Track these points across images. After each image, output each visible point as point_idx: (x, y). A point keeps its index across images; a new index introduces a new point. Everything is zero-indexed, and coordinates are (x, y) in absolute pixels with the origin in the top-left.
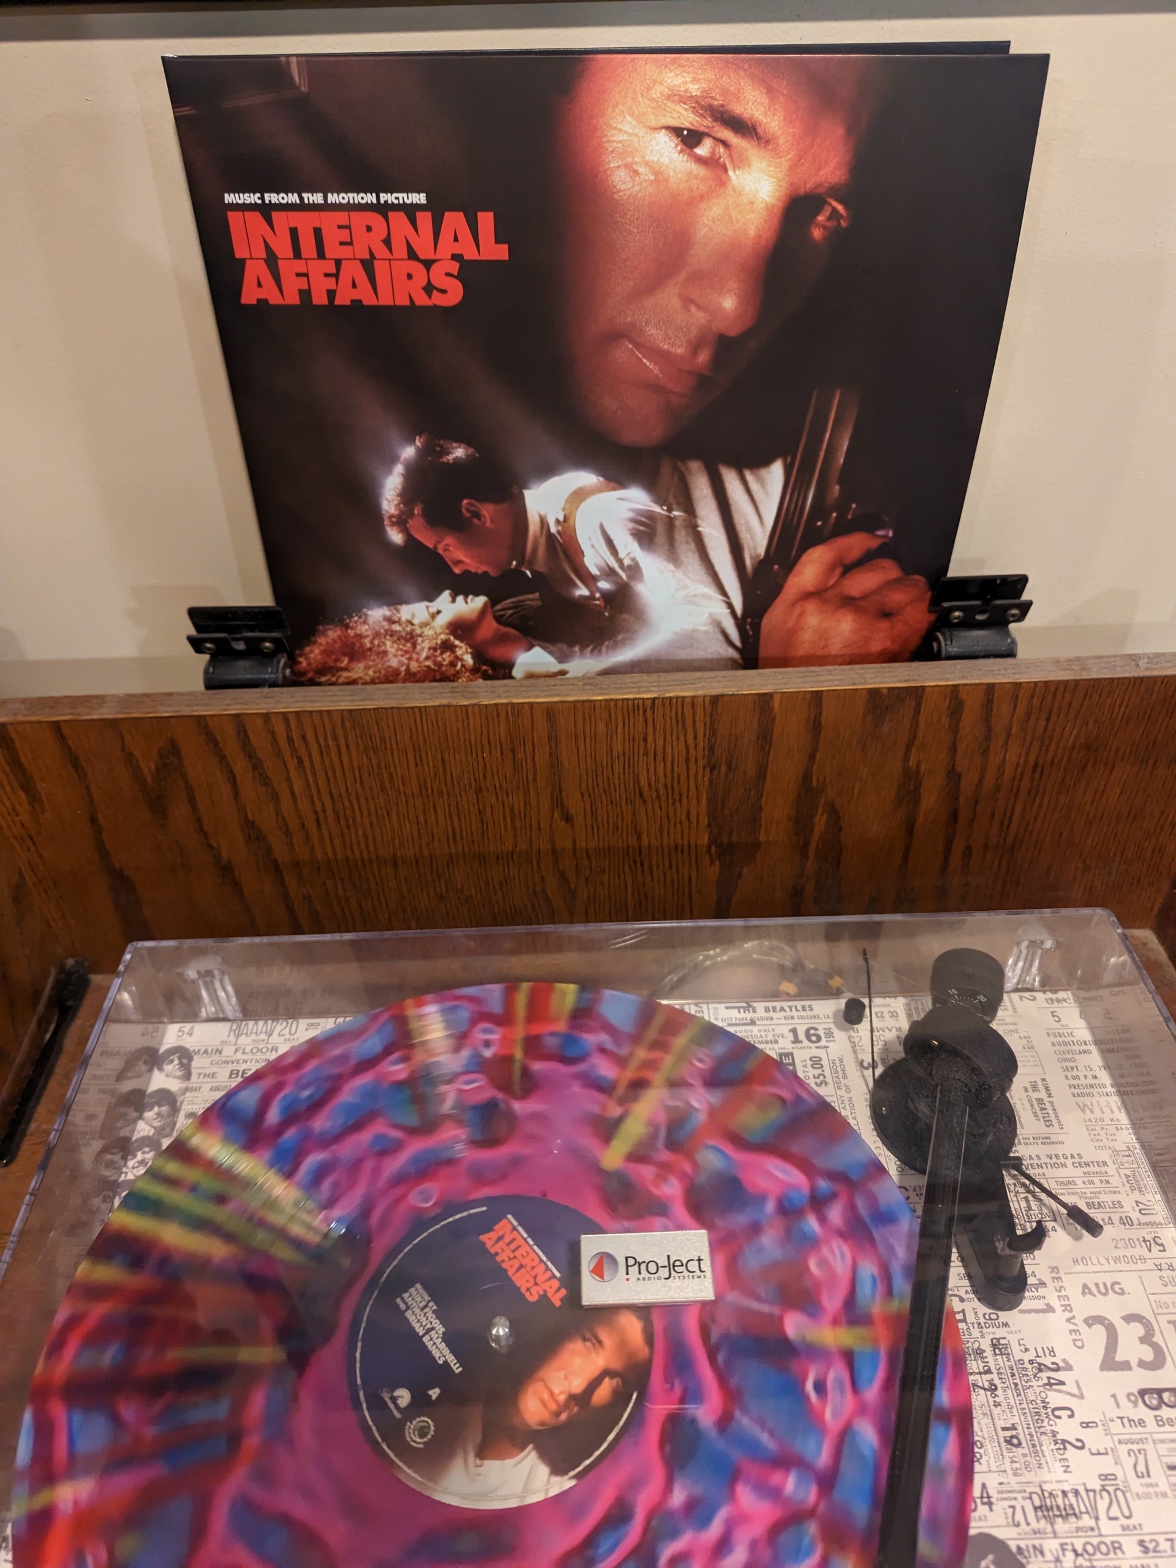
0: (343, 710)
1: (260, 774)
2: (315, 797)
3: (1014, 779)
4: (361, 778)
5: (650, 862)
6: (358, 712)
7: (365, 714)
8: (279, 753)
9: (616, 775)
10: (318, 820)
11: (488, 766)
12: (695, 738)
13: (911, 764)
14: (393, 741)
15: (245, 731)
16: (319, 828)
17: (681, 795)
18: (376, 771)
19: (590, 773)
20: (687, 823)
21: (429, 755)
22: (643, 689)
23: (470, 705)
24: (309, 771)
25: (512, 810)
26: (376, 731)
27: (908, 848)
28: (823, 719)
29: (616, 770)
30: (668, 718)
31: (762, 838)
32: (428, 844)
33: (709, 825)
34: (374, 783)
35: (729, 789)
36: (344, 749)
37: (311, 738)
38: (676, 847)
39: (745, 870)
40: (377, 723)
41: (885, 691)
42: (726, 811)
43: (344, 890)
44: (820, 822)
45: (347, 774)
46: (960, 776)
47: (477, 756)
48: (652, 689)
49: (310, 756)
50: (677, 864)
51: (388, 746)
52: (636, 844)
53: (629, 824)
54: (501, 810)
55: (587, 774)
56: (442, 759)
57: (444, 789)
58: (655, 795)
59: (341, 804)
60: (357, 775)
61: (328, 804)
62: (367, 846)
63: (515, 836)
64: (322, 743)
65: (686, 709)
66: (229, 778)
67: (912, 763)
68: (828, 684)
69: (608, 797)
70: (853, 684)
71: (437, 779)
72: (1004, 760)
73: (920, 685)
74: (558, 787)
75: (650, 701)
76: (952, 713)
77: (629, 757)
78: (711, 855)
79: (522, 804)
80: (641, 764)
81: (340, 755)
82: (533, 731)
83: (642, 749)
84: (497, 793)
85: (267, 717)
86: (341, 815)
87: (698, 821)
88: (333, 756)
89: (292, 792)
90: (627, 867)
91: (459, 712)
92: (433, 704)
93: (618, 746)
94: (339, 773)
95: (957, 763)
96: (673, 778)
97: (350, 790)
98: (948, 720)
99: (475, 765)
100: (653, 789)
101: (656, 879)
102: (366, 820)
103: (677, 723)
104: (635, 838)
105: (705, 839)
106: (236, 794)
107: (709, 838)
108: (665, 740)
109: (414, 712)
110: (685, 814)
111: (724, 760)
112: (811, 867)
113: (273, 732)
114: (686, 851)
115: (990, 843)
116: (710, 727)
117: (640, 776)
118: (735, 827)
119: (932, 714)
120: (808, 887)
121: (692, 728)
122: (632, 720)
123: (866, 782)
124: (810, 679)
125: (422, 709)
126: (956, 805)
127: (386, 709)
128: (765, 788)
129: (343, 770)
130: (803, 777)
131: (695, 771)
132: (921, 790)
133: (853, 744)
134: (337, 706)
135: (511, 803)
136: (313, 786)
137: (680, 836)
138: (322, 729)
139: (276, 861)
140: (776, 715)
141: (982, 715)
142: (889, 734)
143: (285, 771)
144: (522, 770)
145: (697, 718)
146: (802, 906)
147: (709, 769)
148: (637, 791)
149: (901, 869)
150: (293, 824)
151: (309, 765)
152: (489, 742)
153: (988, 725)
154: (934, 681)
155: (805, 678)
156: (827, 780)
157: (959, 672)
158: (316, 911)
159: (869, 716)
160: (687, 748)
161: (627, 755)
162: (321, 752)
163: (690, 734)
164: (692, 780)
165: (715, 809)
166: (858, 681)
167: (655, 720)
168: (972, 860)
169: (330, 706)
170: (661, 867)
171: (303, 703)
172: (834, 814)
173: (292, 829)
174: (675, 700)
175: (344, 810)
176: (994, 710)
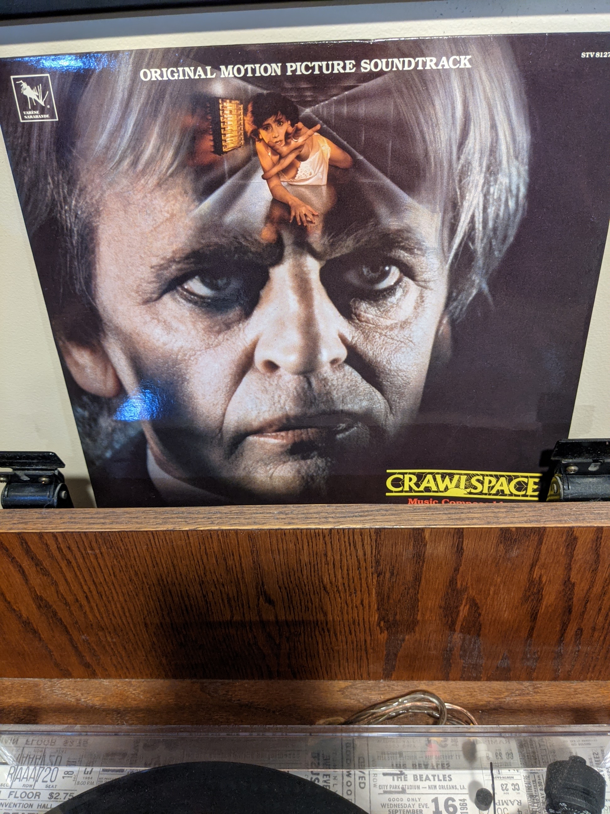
0: (95, 532)
1: (41, 569)
2: (83, 583)
4: (114, 573)
5: (335, 630)
6: (107, 534)
7: (112, 535)
8: (52, 556)
9: (305, 577)
10: (87, 597)
11: (207, 567)
12: (365, 555)
13: (535, 576)
14: (135, 551)
15: (26, 543)
16: (89, 602)
17: (355, 590)
18: (124, 569)
19: (285, 575)
20: (362, 608)
21: (163, 561)
22: (323, 520)
23: (189, 530)
24: (76, 569)
25: (228, 595)
26: (121, 545)
27: (532, 629)
28: (464, 547)
29: (305, 572)
30: (343, 543)
31: (419, 617)
32: (168, 614)
33: (378, 609)
34: (124, 577)
35: (393, 587)
36: (99, 555)
37: (74, 548)
38: (354, 622)
39: (407, 637)
40: (122, 540)
41: (514, 529)
42: (391, 601)
43: (112, 638)
44: (464, 610)
45: (104, 571)
46: (574, 585)
47: (198, 561)
48: (330, 520)
49: (75, 559)
50: (355, 631)
51: (132, 555)
52: (323, 618)
53: (317, 605)
54: (220, 595)
55: (282, 575)
56: (172, 563)
57: (176, 582)
58: (336, 589)
59: (102, 589)
60: (112, 572)
61: (93, 587)
62: (124, 613)
63: (232, 611)
64: (84, 552)
65: (356, 537)
66: (19, 570)
67: (536, 575)
68: (467, 522)
69: (300, 589)
70: (489, 523)
71: (170, 575)
73: (542, 526)
74: (261, 582)
75: (328, 531)
76: (568, 545)
77: (314, 565)
78: (381, 628)
79: (235, 591)
80: (323, 570)
81: (97, 559)
82: (239, 547)
83: (323, 560)
84: (215, 585)
85: (41, 535)
86: (103, 594)
87: (370, 606)
88: (92, 560)
89: (66, 580)
90: (317, 633)
91: (182, 534)
92: (162, 529)
93: (305, 558)
94: (97, 570)
95: (571, 576)
96: (349, 579)
97: (107, 580)
98: (565, 548)
99: (197, 567)
100: (334, 586)
101: (340, 640)
102: (122, 599)
103: (350, 545)
104: (322, 615)
105: (376, 617)
106: (26, 580)
107: (379, 617)
108: (341, 555)
109: (148, 534)
110: (359, 602)
111: (388, 569)
112: (457, 637)
113: (46, 544)
114: (361, 624)
115: (597, 627)
116: (376, 549)
117: (323, 577)
118: (398, 611)
119: (552, 545)
120: (455, 649)
121: (361, 549)
122: (314, 543)
123: (499, 586)
124: (454, 516)
125: (154, 532)
126: (570, 603)
127: (127, 532)
128: (421, 588)
129: (100, 567)
130: (450, 582)
131: (365, 575)
132: (543, 593)
133: (489, 563)
134: (91, 528)
135: (226, 590)
136: (80, 577)
137: (356, 615)
138: (82, 543)
139: (61, 619)
140: (427, 542)
141: (592, 547)
142: (517, 557)
143: (58, 567)
144: (233, 572)
145: (365, 542)
146: (451, 661)
147: (376, 575)
148: (321, 587)
149: (527, 640)
150: (70, 599)
151: (75, 564)
152: (207, 554)
153: (597, 553)
154: (554, 524)
155: (449, 516)
156: (469, 584)
157: (574, 515)
158: (94, 649)
159: (501, 546)
160: (359, 561)
161: (312, 564)
162: (83, 557)
163: (360, 553)
164: (363, 581)
165: (382, 599)
166: (492, 521)
167: (333, 543)
168: (583, 636)
169: (87, 529)
170: (343, 633)
171: (68, 524)
172: (474, 605)
173: (70, 602)
174: (347, 530)
175: (105, 592)
176: (603, 544)
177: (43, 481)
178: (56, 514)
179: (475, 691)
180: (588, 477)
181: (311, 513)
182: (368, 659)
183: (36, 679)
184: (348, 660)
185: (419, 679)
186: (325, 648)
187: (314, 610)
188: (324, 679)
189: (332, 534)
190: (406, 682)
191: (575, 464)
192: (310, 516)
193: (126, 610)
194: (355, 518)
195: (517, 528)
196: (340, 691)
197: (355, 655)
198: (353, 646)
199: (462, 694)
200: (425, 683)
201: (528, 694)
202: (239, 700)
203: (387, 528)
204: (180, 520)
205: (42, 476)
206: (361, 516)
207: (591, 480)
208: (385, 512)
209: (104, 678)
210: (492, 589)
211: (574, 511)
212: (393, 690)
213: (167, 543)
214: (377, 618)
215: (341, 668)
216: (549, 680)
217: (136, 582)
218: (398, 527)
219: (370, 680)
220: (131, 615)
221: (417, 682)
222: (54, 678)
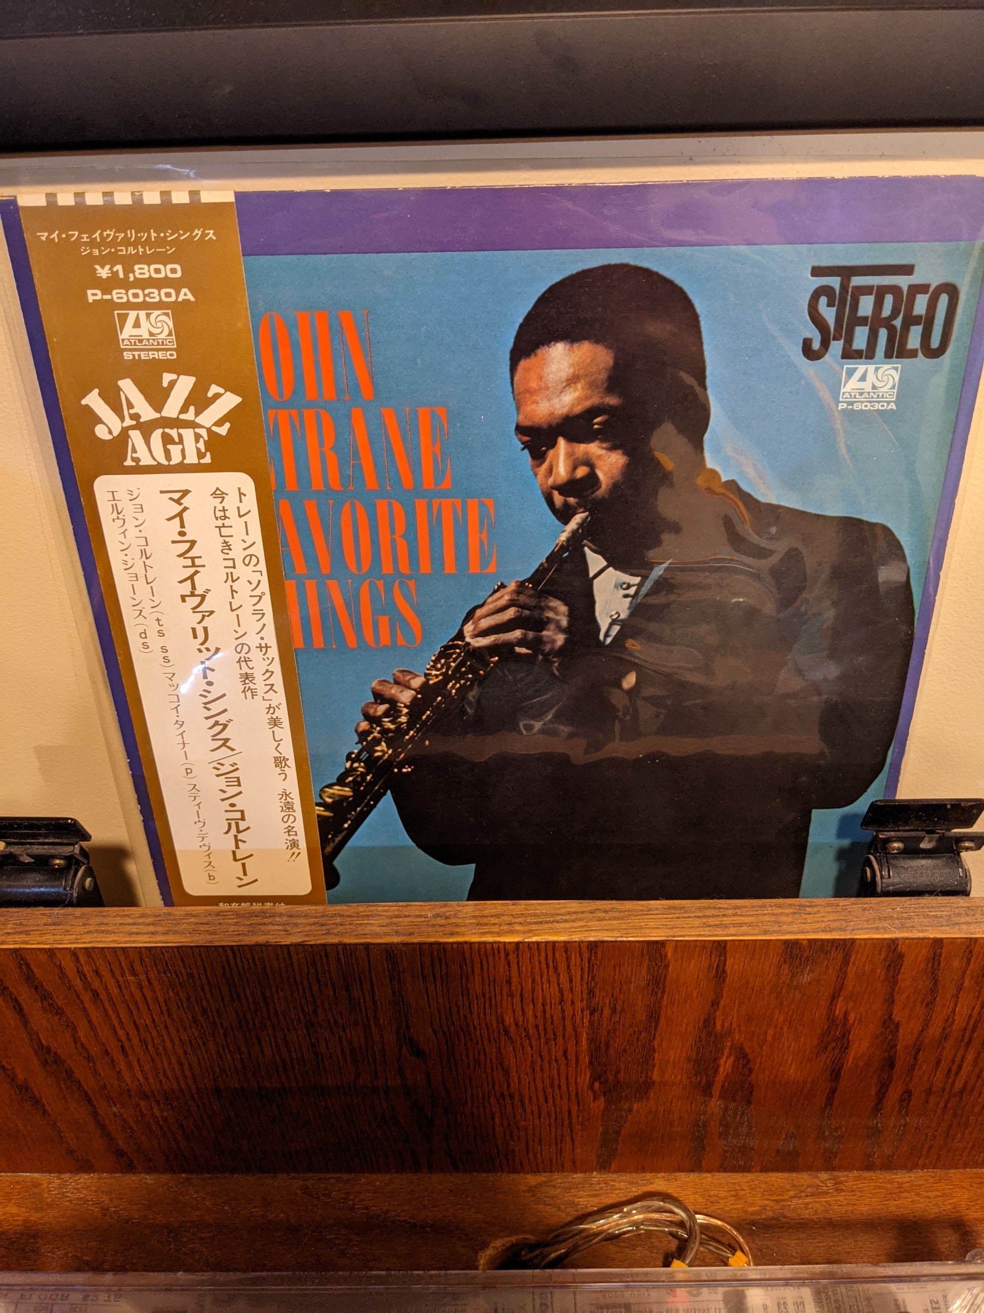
0: (140, 948)
1: (50, 1005)
2: (117, 1026)
3: (965, 1030)
4: (168, 1010)
5: (521, 1096)
6: (159, 951)
7: (167, 952)
8: (70, 987)
9: (475, 1015)
10: (123, 1048)
11: (319, 1002)
12: (571, 981)
13: (837, 1013)
14: (203, 978)
15: (27, 965)
16: (126, 1055)
17: (555, 1034)
18: (185, 1005)
19: (443, 1013)
20: (565, 1061)
21: (248, 992)
22: (505, 928)
23: (291, 945)
24: (107, 1004)
25: (351, 1044)
26: (182, 968)
27: (833, 1091)
28: (728, 968)
29: (475, 1009)
30: (537, 964)
31: (656, 1076)
33: (591, 1063)
34: (184, 1015)
35: (615, 1030)
37: (105, 973)
38: (552, 1083)
39: (635, 1106)
40: (182, 960)
41: (805, 943)
42: (612, 1051)
43: (162, 1111)
44: (726, 1065)
45: (152, 1008)
46: (897, 1025)
47: (304, 992)
48: (517, 927)
49: (106, 989)
50: (553, 1098)
51: (198, 983)
52: (502, 1079)
53: (494, 1059)
54: (338, 1045)
55: (439, 1013)
56: (263, 993)
57: (268, 1023)
58: (524, 1034)
59: (148, 1033)
60: (164, 1008)
61: (133, 1033)
62: (183, 1071)
63: (357, 1069)
64: (120, 979)
65: (557, 955)
66: (14, 1007)
67: (839, 1011)
68: (732, 930)
69: (467, 1035)
70: (766, 932)
71: (259, 1014)
72: (954, 1012)
73: (849, 937)
74: (404, 1024)
75: (513, 945)
76: (889, 966)
77: (490, 998)
78: (594, 1092)
79: (363, 1039)
80: (504, 1005)
81: (141, 989)
83: (505, 990)
84: (331, 1029)
85: (51, 953)
87: (577, 1059)
88: (133, 989)
89: (90, 1021)
91: (280, 951)
92: (248, 943)
93: (476, 987)
94: (142, 1006)
95: (894, 1012)
96: (545, 1018)
97: (156, 1021)
98: (884, 971)
99: (303, 1000)
100: (521, 1029)
101: (529, 1110)
102: (180, 1052)
103: (548, 967)
104: (501, 1073)
105: (585, 1077)
107: (591, 1076)
108: (533, 982)
109: (225, 951)
110: (561, 1053)
111: (607, 1001)
112: (715, 1105)
113: (60, 967)
114: (564, 1087)
115: (934, 1089)
116: (589, 972)
117: (505, 1016)
118: (622, 1066)
119: (864, 966)
120: (712, 1123)
121: (566, 973)
122: (491, 963)
123: (782, 1028)
124: (711, 921)
125: (234, 948)
126: (892, 1053)
127: (191, 947)
128: (659, 1030)
129: (147, 1002)
130: (705, 1021)
131: (571, 1013)
132: (850, 1038)
133: (766, 992)
134: (134, 942)
135: (349, 1036)
136: (113, 1016)
137: (556, 1073)
138: (118, 963)
139: (79, 1081)
140: (669, 961)
141: (926, 969)
142: (809, 983)
143: (78, 1001)
144: (360, 1009)
145: (573, 962)
146: (705, 1140)
147: (588, 1011)
148: (502, 1030)
149: (824, 1109)
150: (95, 1050)
151: (106, 997)
152: (319, 982)
153: (934, 978)
154: (867, 933)
155: (704, 920)
156: (734, 1025)
157: (898, 919)
158: (131, 1128)
159: (786, 967)
160: (561, 991)
161: (487, 996)
162: (119, 986)
163: (564, 979)
164: (568, 1023)
165: (598, 1049)
166: (771, 929)
167: (520, 964)
168: (912, 1103)
169: (126, 942)
170: (534, 1100)
171: (95, 935)
172: (742, 1056)
173: (94, 1054)
174: (543, 945)
175: (153, 1039)
176: (943, 964)
177: (57, 864)
178: (76, 918)
179: (743, 1190)
180: (918, 858)
181: (487, 917)
182: (573, 1140)
183: (36, 1175)
184: (540, 1140)
185: (656, 1170)
186: (505, 1124)
187: (489, 1065)
188: (502, 1171)
189: (521, 950)
190: (634, 1175)
191: (899, 840)
192: (485, 920)
193: (186, 1066)
194: (556, 925)
195: (809, 940)
196: (528, 1191)
197: (553, 1135)
198: (550, 1121)
199: (722, 1194)
200: (663, 1177)
201: (826, 1193)
202: (367, 1208)
203: (607, 942)
204: (277, 927)
205: (54, 857)
206: (566, 921)
207: (923, 862)
208: (603, 914)
209: (147, 1173)
210: (771, 1032)
211: (898, 912)
212: (613, 1189)
213: (256, 965)
214: (588, 1077)
215: (531, 1155)
216: (858, 1170)
217: (204, 1025)
218: (624, 939)
219: (576, 1172)
220: (193, 1074)
221: (653, 1174)
222: (64, 1172)
